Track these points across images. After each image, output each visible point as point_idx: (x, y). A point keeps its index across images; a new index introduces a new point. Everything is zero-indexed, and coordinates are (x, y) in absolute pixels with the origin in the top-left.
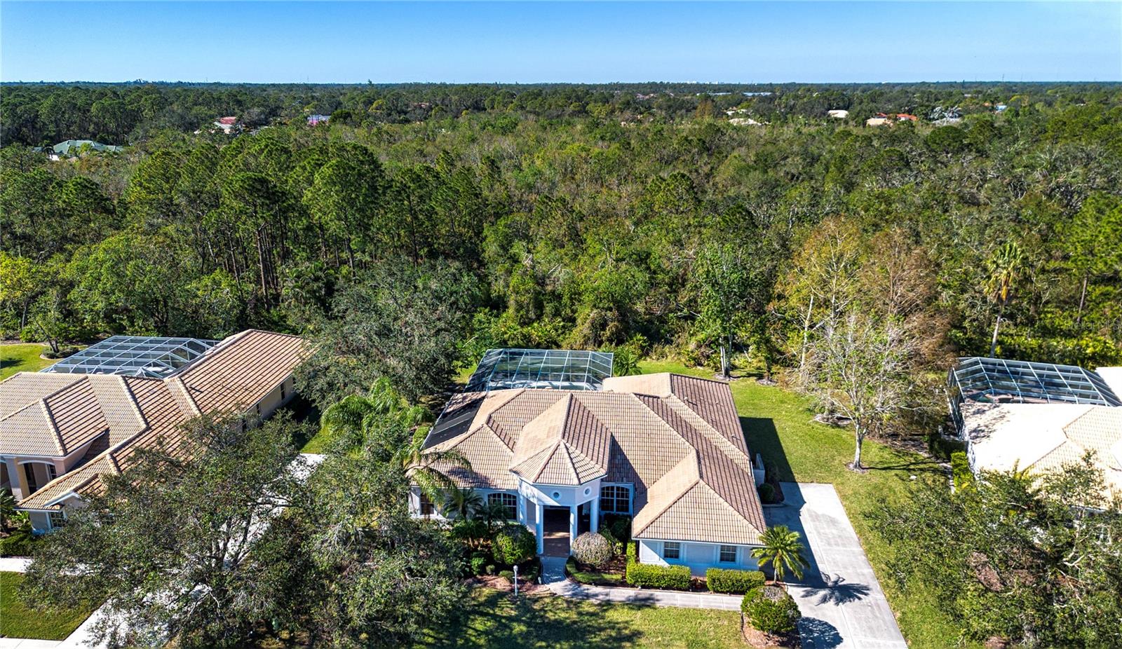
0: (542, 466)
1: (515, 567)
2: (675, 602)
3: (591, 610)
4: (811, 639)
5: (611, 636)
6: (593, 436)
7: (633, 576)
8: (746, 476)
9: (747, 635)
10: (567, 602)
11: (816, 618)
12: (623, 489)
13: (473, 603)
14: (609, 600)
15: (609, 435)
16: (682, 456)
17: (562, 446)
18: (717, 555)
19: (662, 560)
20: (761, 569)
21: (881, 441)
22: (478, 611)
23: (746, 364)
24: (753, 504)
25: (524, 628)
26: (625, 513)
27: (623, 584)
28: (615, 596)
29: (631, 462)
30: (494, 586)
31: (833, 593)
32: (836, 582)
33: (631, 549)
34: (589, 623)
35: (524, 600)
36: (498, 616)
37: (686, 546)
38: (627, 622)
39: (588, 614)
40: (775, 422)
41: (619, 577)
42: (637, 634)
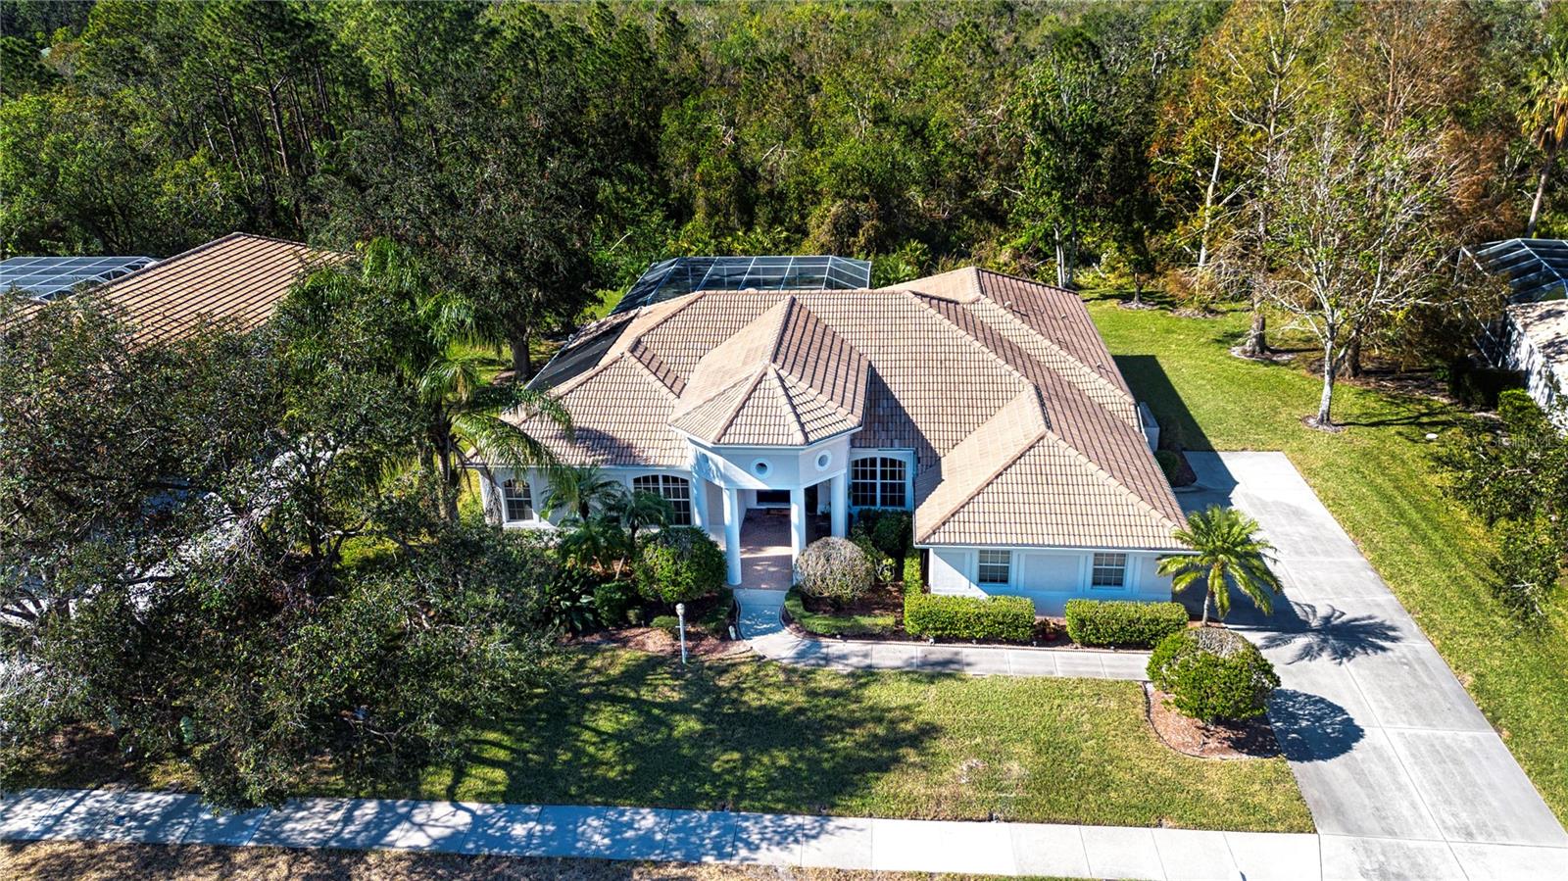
0: (731, 413)
1: (680, 609)
2: (1005, 667)
3: (835, 685)
4: (1294, 731)
5: (876, 736)
6: (833, 364)
7: (918, 618)
8: (1129, 431)
9: (1160, 729)
10: (785, 670)
11: (1300, 690)
12: (893, 462)
13: (596, 679)
14: (870, 666)
15: (864, 364)
16: (1007, 396)
17: (771, 374)
18: (1085, 573)
19: (974, 586)
20: (1176, 597)
21: (1359, 383)
22: (606, 694)
23: (1097, 281)
24: (1153, 477)
25: (695, 725)
26: (899, 509)
27: (897, 634)
28: (883, 658)
29: (909, 411)
30: (642, 646)
31: (1325, 641)
32: (1327, 619)
33: (911, 568)
34: (829, 712)
35: (699, 669)
36: (645, 701)
37: (1023, 558)
38: (907, 708)
39: (828, 693)
40: (1160, 360)
41: (888, 620)
42: (930, 731)
